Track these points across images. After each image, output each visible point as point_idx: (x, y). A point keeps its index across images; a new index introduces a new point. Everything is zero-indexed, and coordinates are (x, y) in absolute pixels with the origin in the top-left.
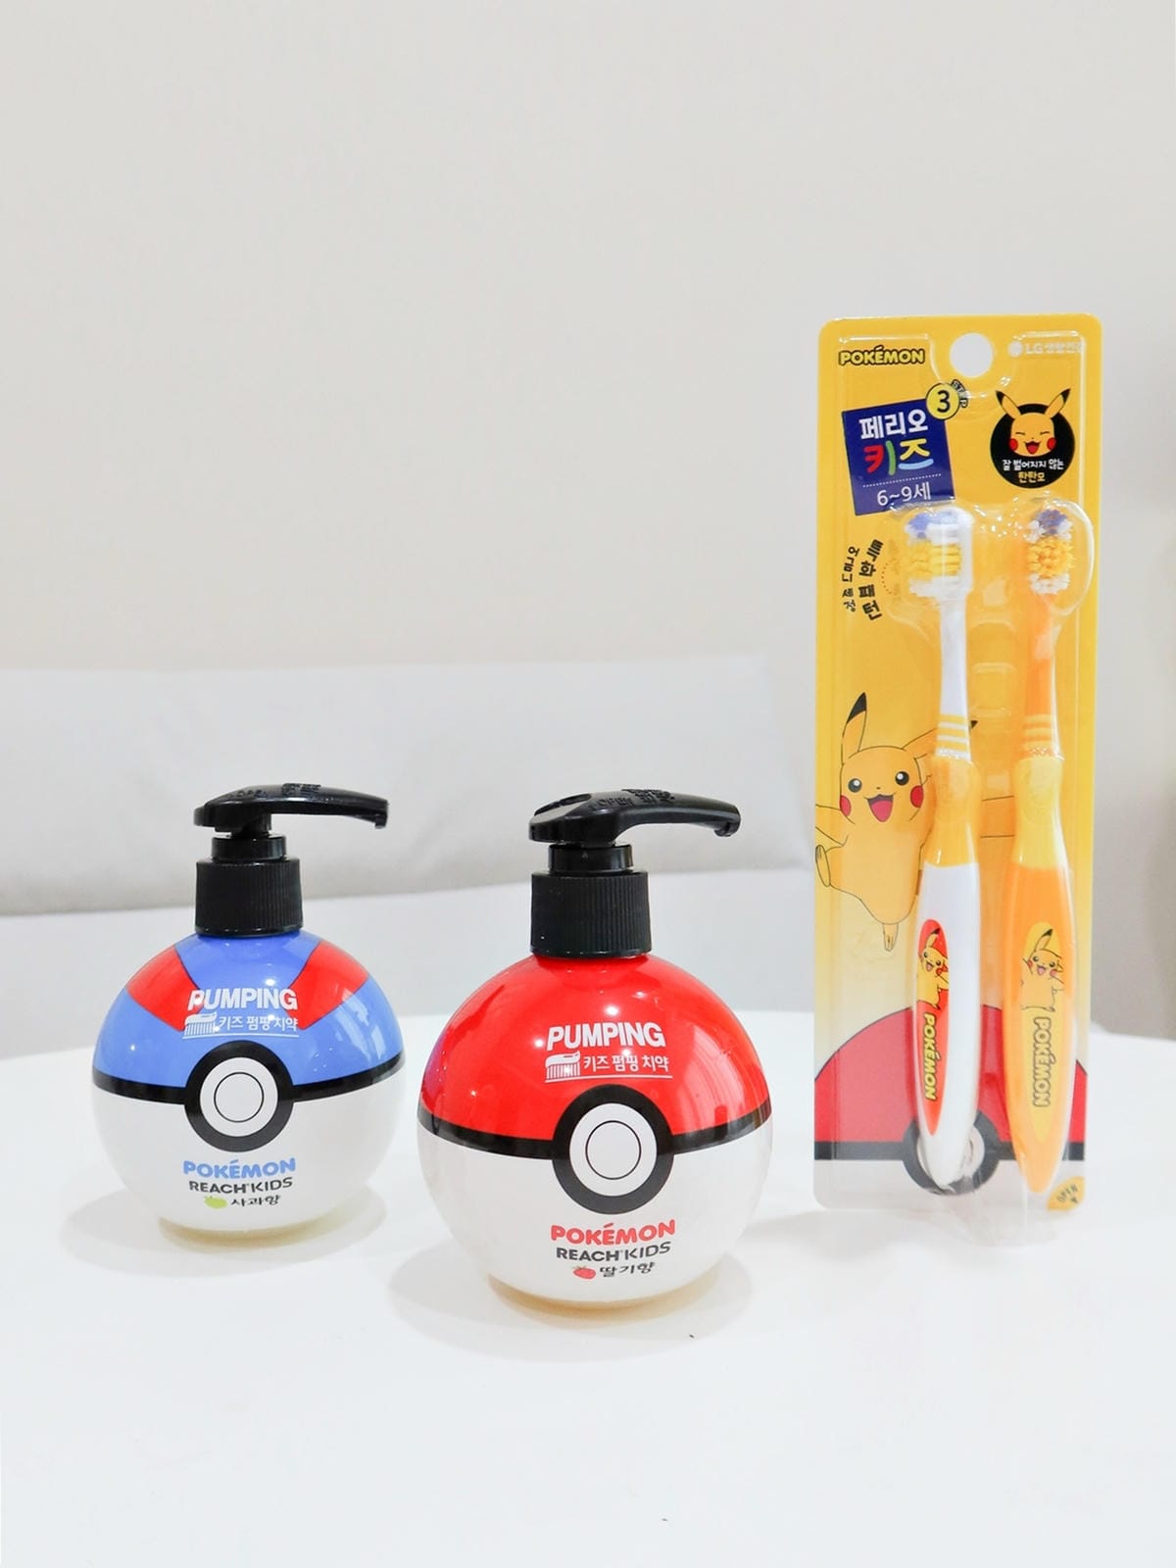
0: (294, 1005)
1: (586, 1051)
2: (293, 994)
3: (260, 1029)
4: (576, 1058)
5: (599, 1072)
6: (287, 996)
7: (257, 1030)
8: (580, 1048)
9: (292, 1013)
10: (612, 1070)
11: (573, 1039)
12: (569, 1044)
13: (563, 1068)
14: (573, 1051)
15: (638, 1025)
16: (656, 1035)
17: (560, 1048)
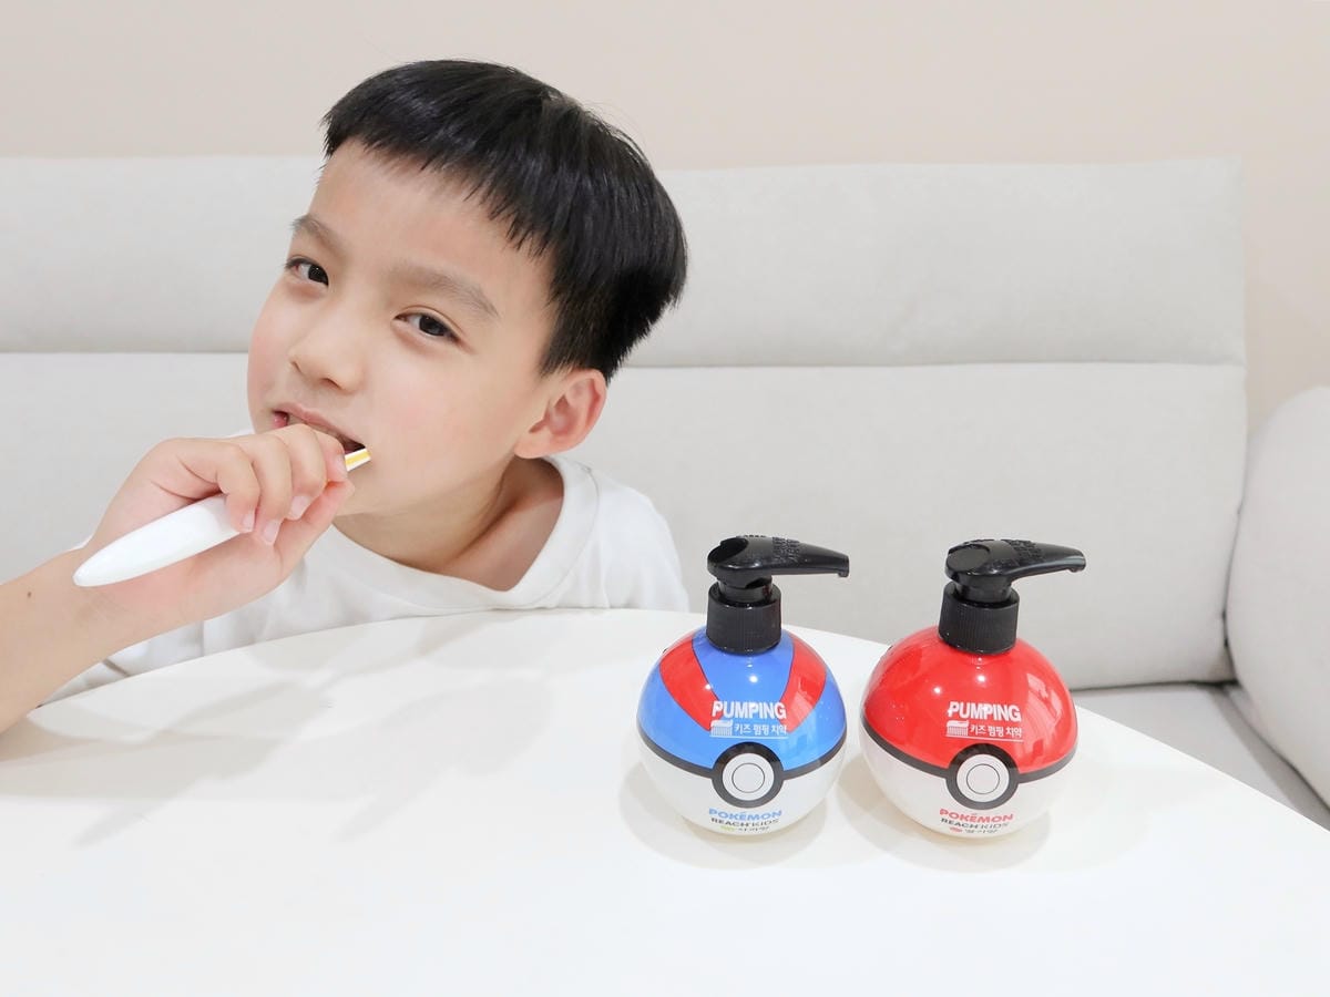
0: (784, 716)
1: (973, 721)
2: (783, 706)
3: (763, 734)
4: (966, 724)
5: (979, 735)
6: (779, 708)
7: (759, 734)
8: (969, 718)
9: (781, 722)
10: (987, 735)
11: (965, 712)
12: (962, 716)
13: (956, 729)
14: (964, 720)
15: (1005, 707)
16: (1016, 714)
17: (956, 716)
